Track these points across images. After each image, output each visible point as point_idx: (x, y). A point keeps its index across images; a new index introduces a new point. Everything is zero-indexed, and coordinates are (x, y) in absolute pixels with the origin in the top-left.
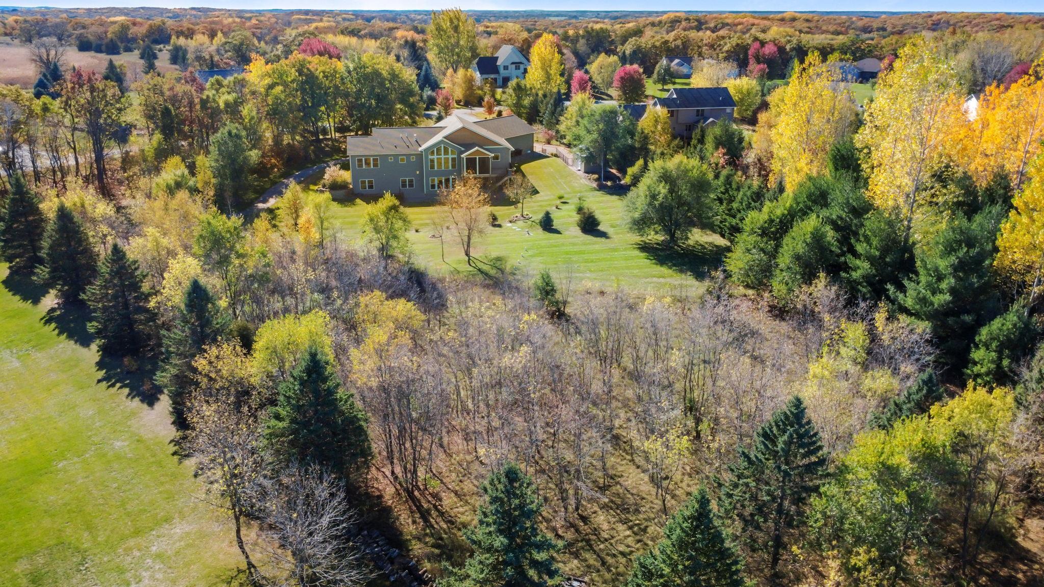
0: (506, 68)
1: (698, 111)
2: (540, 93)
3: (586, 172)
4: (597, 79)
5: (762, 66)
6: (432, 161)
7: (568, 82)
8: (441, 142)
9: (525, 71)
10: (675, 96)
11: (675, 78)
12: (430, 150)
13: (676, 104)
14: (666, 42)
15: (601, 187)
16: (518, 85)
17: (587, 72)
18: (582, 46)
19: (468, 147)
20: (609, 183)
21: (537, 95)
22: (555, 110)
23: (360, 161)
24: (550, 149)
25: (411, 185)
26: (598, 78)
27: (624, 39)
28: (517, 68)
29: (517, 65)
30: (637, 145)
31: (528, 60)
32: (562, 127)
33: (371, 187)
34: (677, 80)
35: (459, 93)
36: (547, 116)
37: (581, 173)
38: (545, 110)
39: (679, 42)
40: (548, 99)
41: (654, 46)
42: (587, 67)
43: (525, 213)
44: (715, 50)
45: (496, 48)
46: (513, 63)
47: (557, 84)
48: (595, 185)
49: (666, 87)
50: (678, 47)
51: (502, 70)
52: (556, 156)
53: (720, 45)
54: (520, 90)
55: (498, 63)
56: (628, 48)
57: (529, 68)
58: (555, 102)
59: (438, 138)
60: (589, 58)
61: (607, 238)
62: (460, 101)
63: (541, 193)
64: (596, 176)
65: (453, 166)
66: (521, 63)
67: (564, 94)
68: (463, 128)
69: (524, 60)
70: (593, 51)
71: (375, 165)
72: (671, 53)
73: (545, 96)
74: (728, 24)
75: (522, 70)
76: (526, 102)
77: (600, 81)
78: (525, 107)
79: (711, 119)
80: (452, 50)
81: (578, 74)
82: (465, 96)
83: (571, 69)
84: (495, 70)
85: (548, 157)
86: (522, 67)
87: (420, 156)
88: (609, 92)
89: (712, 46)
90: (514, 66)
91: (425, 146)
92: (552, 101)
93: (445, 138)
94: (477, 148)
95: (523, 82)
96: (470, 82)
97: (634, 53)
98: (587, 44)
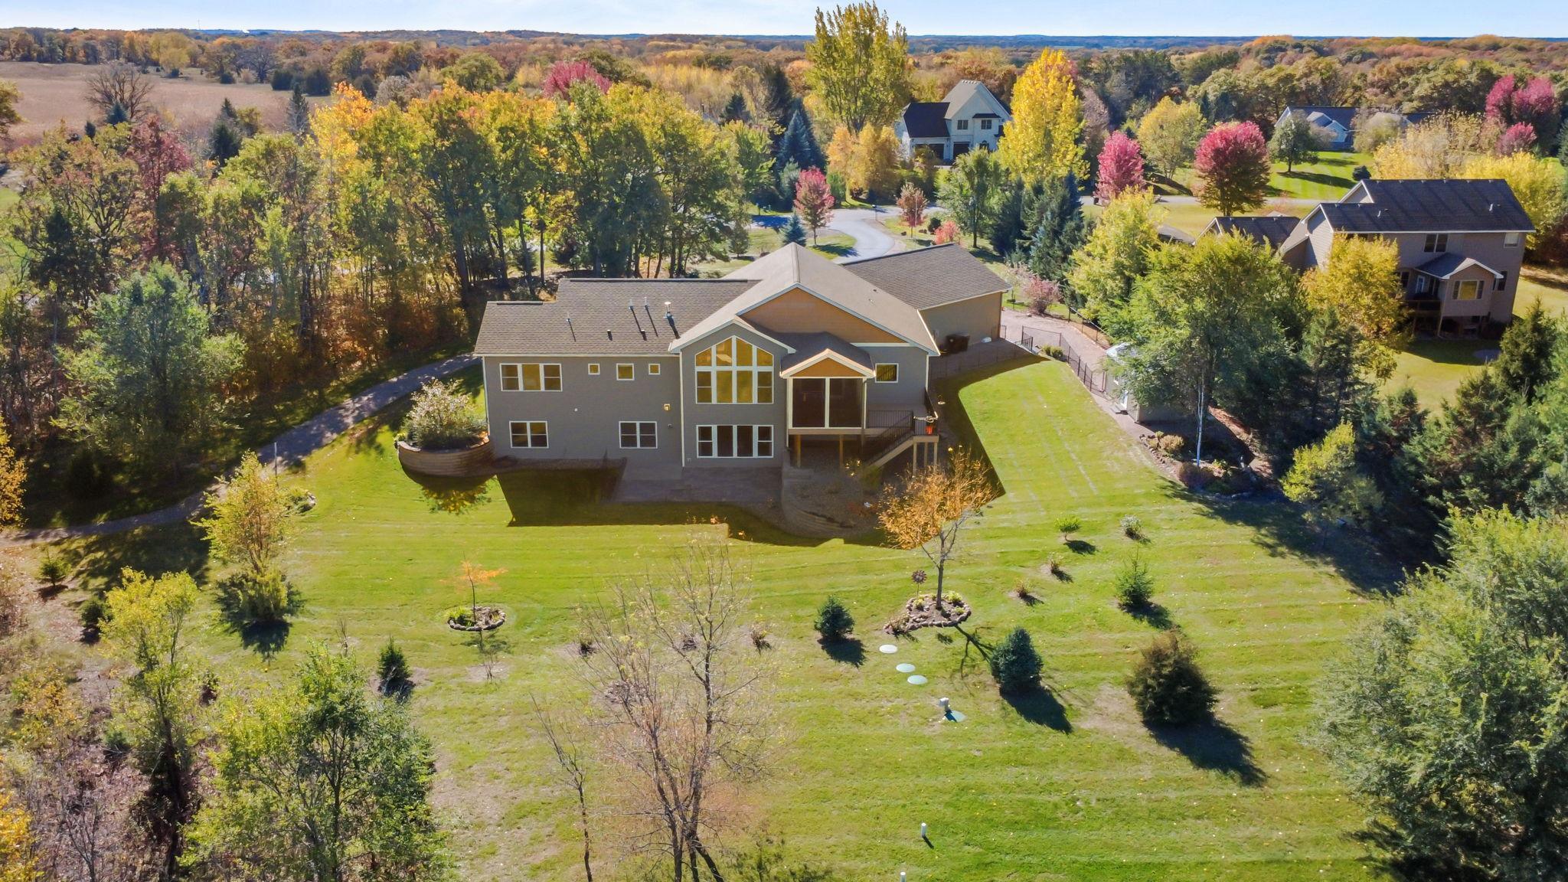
0: (963, 125)
1: (1431, 238)
2: (1029, 180)
3: (1144, 422)
4: (1153, 151)
5: (1520, 127)
6: (705, 378)
7: (1091, 157)
8: (731, 328)
9: (1001, 133)
10: (1368, 199)
11: (1316, 149)
12: (699, 349)
13: (1373, 219)
14: (1289, 78)
15: (1195, 486)
16: (981, 163)
17: (1130, 134)
18: (1116, 85)
19: (807, 343)
20: (1216, 468)
21: (1020, 185)
22: (1061, 225)
23: (511, 371)
24: (1044, 332)
25: (648, 441)
26: (1154, 147)
27: (1200, 74)
28: (986, 126)
29: (986, 119)
30: (1310, 359)
31: (1009, 111)
32: (1078, 279)
33: (539, 441)
34: (1322, 155)
35: (857, 176)
36: (1040, 240)
37: (1130, 422)
38: (1038, 226)
39: (1315, 79)
40: (1044, 198)
41: (1263, 87)
42: (1130, 124)
43: (949, 595)
44: (1392, 94)
45: (949, 87)
46: (977, 116)
47: (1067, 161)
48: (1173, 470)
49: (1295, 168)
50: (1314, 87)
51: (953, 129)
52: (1059, 356)
53: (1405, 85)
54: (984, 175)
55: (947, 117)
56: (1212, 87)
57: (1007, 125)
58: (1061, 206)
59: (727, 314)
60: (1129, 108)
61: (1251, 776)
62: (860, 192)
63: (1010, 495)
64: (1176, 440)
65: (764, 395)
66: (994, 116)
67: (1083, 183)
68: (796, 292)
69: (999, 110)
70: (1138, 95)
71: (552, 384)
72: (1302, 99)
73: (1038, 190)
74: (1371, 55)
75: (995, 130)
76: (995, 201)
77: (1158, 154)
78: (991, 214)
79: (1468, 262)
80: (856, 90)
81: (1114, 141)
82: (871, 182)
83: (1097, 128)
84: (942, 129)
85: (1034, 359)
86: (995, 122)
87: (671, 363)
88: (1175, 178)
89: (1385, 87)
90: (979, 121)
91: (688, 337)
92: (1054, 205)
93: (743, 316)
94: (827, 353)
95: (993, 157)
96: (884, 153)
97: (1224, 98)
98: (1127, 82)
